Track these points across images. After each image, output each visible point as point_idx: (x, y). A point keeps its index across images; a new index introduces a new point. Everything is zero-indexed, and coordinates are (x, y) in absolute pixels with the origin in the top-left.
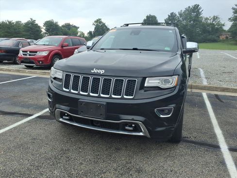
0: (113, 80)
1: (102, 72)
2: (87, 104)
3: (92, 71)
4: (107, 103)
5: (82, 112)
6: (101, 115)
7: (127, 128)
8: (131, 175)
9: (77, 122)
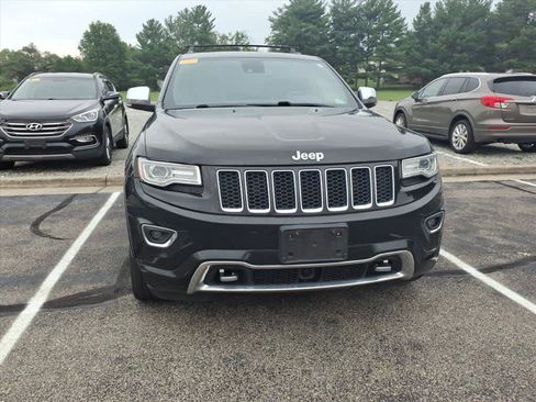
0: (348, 172)
1: (319, 157)
2: (306, 233)
3: (294, 157)
4: (348, 223)
5: (291, 254)
6: (338, 251)
7: (380, 269)
8: (413, 357)
9: (257, 283)
